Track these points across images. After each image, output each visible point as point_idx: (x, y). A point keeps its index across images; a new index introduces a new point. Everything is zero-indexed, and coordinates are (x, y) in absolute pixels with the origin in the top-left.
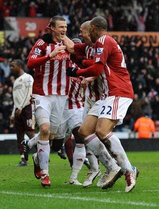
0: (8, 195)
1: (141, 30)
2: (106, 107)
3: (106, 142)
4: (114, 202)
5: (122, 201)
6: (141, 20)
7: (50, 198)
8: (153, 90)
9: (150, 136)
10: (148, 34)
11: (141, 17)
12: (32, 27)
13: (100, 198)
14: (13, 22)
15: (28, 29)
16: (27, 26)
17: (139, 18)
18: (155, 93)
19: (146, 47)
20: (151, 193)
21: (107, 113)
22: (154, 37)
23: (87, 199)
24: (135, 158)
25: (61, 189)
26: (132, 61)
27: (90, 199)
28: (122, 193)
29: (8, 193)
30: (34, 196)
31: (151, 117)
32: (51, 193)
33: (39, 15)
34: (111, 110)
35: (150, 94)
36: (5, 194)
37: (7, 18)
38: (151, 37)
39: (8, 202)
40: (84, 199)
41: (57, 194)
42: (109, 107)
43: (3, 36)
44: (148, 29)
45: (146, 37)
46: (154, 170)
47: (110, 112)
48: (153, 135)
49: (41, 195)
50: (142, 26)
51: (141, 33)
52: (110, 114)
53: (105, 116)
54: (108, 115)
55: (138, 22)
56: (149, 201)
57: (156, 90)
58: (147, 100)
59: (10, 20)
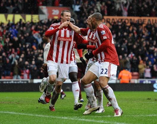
0: (39, 117)
1: (125, 16)
2: (104, 69)
3: (105, 90)
4: (106, 122)
5: (111, 122)
6: (125, 9)
7: (66, 119)
8: (132, 53)
9: (128, 82)
10: (129, 18)
11: (125, 7)
12: (56, 12)
13: (97, 120)
14: (44, 9)
15: (53, 14)
16: (53, 12)
17: (124, 8)
18: (133, 55)
19: (128, 26)
20: (130, 117)
21: (105, 73)
22: (133, 20)
23: (89, 121)
24: (119, 95)
25: (73, 114)
26: (119, 34)
27: (91, 121)
28: (111, 117)
29: (39, 116)
30: (56, 118)
31: (130, 70)
32: (66, 116)
33: (61, 5)
34: (107, 71)
35: (130, 56)
36: (38, 116)
37: (41, 7)
38: (131, 20)
39: (39, 121)
40: (87, 120)
41: (70, 117)
42: (106, 69)
43: (38, 18)
44: (129, 15)
45: (128, 20)
46: (132, 103)
47: (106, 73)
48: (130, 81)
49: (60, 117)
50: (125, 13)
51: (125, 17)
52: (107, 74)
53: (104, 75)
54: (106, 74)
55: (123, 10)
56: (128, 122)
57: (134, 53)
58: (128, 59)
59: (42, 8)
